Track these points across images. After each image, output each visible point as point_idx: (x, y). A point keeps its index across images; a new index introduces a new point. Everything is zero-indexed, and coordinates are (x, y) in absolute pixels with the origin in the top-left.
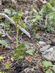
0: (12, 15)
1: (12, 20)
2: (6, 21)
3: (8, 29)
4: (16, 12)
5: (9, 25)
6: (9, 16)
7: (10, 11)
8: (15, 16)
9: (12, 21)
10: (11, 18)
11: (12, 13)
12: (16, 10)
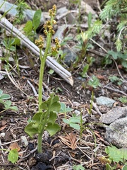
0: (21, 21)
1: (20, 34)
2: (3, 36)
3: (11, 59)
4: (34, 12)
5: (14, 49)
6: (12, 23)
7: (16, 6)
8: (30, 23)
9: (23, 36)
10: (18, 28)
11: (21, 13)
12: (33, 3)
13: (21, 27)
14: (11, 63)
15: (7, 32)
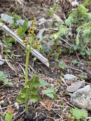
0: (16, 27)
1: (15, 35)
3: (9, 51)
5: (11, 45)
6: (10, 28)
7: (12, 18)
8: (21, 28)
9: (17, 36)
10: (13, 31)
11: (15, 22)
12: (23, 16)
13: (16, 31)
14: (9, 53)
15: (7, 34)
